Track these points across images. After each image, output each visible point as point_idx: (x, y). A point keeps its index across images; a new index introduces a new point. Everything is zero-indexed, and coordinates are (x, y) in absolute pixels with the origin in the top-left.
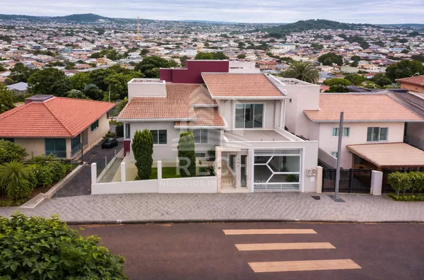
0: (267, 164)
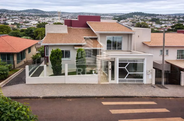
0: (125, 68)
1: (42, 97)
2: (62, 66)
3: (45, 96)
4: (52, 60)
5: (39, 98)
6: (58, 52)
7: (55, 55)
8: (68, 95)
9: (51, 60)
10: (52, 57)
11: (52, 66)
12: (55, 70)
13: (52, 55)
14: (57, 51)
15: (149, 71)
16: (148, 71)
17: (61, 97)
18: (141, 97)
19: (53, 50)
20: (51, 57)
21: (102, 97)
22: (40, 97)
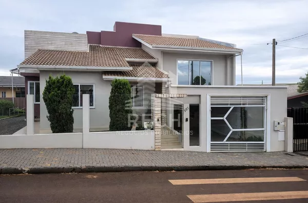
1: (27, 169)
2: (73, 114)
3: (36, 167)
4: (48, 100)
5: (21, 172)
6: (63, 82)
7: (56, 89)
8: (91, 165)
9: (45, 100)
10: (49, 93)
11: (49, 112)
12: (57, 123)
13: (48, 89)
14: (61, 80)
15: (279, 123)
16: (276, 123)
17: (74, 170)
18: (264, 167)
19: (50, 78)
20: (45, 93)
21: (170, 169)
22: (23, 169)
